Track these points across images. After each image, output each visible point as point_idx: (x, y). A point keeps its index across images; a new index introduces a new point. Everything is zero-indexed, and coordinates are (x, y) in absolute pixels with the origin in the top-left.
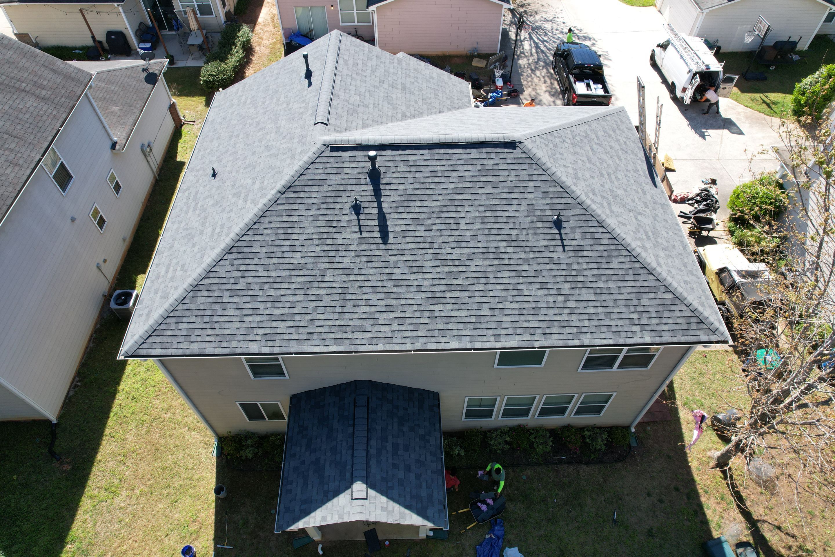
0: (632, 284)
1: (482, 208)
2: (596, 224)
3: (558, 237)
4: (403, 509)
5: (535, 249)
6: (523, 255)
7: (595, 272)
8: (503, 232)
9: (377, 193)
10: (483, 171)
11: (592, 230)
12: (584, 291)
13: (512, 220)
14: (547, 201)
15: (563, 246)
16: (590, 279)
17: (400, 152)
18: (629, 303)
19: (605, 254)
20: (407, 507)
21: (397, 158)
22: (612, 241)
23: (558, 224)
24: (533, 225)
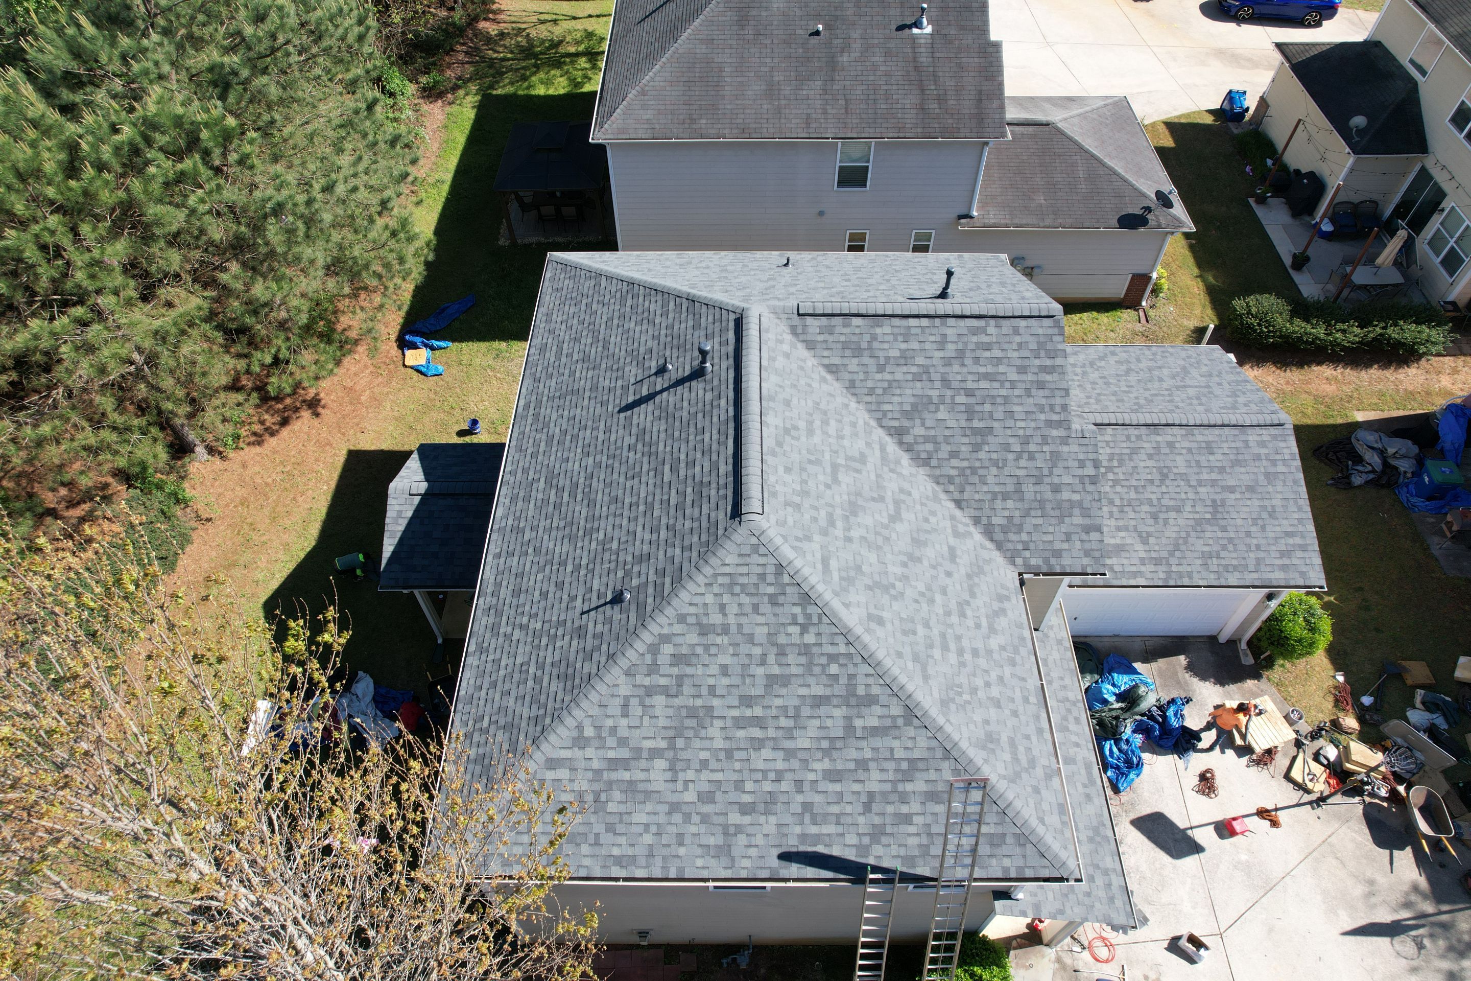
0: (525, 715)
1: (650, 499)
2: (611, 652)
3: (602, 601)
4: (399, 535)
5: (589, 576)
6: (584, 562)
7: (549, 660)
8: (617, 531)
9: (680, 382)
10: (700, 487)
11: (604, 647)
12: (528, 648)
13: (631, 538)
14: (652, 577)
15: (588, 612)
16: (541, 654)
17: (731, 386)
18: (502, 713)
19: (570, 671)
20: (401, 539)
21: (723, 387)
22: (585, 678)
23: (617, 599)
24: (621, 565)
